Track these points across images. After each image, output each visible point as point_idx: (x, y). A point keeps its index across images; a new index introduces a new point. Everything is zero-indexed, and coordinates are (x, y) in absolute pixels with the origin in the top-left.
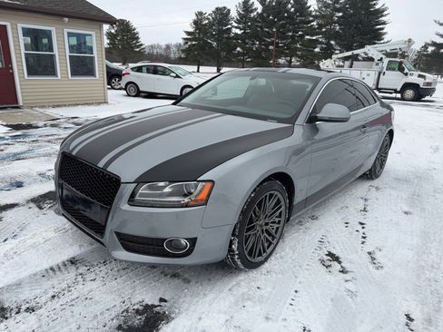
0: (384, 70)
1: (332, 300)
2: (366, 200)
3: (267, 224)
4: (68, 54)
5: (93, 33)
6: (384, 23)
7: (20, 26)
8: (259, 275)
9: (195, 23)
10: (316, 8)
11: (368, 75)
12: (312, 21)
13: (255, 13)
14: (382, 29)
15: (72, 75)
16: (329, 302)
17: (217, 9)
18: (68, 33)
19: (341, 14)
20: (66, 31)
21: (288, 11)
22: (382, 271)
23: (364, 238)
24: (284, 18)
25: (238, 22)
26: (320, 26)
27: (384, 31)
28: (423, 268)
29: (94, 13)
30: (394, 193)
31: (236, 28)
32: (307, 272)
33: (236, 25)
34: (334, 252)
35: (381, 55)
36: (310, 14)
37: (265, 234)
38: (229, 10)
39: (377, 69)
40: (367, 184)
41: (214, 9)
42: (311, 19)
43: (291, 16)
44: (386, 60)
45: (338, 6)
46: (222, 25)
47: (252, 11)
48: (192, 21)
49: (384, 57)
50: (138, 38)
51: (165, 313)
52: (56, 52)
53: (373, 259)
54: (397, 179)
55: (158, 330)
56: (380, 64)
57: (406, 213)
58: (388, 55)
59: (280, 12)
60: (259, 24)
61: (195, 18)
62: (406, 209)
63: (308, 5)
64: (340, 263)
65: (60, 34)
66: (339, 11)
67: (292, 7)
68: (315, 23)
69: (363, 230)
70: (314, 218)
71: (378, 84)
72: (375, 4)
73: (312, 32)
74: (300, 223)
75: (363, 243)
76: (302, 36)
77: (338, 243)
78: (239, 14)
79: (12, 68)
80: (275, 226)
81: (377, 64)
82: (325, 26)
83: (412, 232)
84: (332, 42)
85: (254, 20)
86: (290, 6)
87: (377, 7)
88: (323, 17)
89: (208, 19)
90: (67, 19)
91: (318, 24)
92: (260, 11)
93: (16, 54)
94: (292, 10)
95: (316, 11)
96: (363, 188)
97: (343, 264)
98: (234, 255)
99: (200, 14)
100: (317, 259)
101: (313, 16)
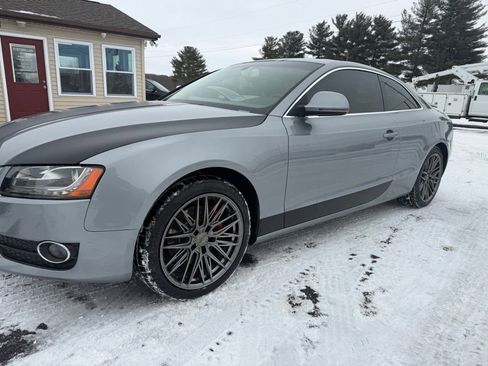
0: (476, 94)
1: (275, 349)
2: (395, 230)
3: (211, 240)
4: (105, 70)
5: (133, 49)
6: (484, 45)
7: (57, 42)
8: (191, 308)
9: (265, 49)
10: (401, 30)
11: (456, 100)
12: (397, 44)
13: (331, 37)
14: (482, 52)
15: (109, 92)
16: (269, 353)
17: (289, 33)
18: (106, 49)
19: (430, 36)
20: (104, 46)
21: (368, 34)
22: (371, 319)
23: (368, 274)
24: (363, 42)
25: (311, 47)
26: (406, 50)
27: (484, 54)
28: (439, 320)
29: (134, 28)
30: (440, 225)
31: (309, 53)
32: (262, 310)
33: (309, 50)
34: (315, 287)
35: (472, 77)
36: (394, 37)
37: (208, 253)
38: (302, 35)
39: (467, 92)
40: (406, 213)
41: (285, 34)
42: (395, 42)
43: (371, 40)
44: (479, 82)
45: (427, 27)
46: (294, 51)
47: (327, 35)
48: (261, 47)
49: (475, 78)
50: (204, 66)
51: (32, 342)
52: (92, 68)
53: (368, 301)
54: (453, 210)
55: (6, 363)
56: (471, 88)
57: (446, 249)
58: (480, 76)
59: (358, 36)
60: (335, 49)
61: (264, 43)
62: (448, 244)
63: (392, 27)
64: (315, 302)
65: (98, 50)
66: (428, 32)
67: (373, 29)
68: (399, 47)
69: (371, 265)
70: (310, 245)
71: (467, 111)
72: (472, 24)
73: (397, 56)
74: (289, 250)
75: (363, 280)
76: (384, 61)
77: (326, 277)
78: (313, 39)
79: (46, 84)
80: (230, 244)
81: (468, 88)
82: (411, 49)
83: (442, 272)
84: (420, 68)
85: (329, 44)
86: (370, 28)
87: (475, 27)
88: (408, 39)
89: (279, 44)
90: (104, 35)
91: (403, 47)
92: (336, 35)
93: (51, 69)
94: (373, 32)
95: (401, 33)
96: (399, 217)
97: (318, 305)
98: (145, 275)
99: (271, 39)
100: (286, 294)
101: (397, 39)
